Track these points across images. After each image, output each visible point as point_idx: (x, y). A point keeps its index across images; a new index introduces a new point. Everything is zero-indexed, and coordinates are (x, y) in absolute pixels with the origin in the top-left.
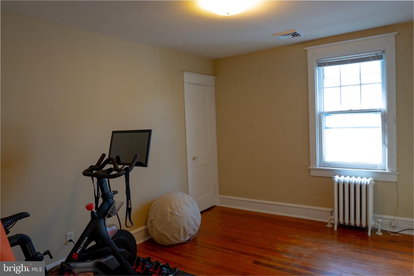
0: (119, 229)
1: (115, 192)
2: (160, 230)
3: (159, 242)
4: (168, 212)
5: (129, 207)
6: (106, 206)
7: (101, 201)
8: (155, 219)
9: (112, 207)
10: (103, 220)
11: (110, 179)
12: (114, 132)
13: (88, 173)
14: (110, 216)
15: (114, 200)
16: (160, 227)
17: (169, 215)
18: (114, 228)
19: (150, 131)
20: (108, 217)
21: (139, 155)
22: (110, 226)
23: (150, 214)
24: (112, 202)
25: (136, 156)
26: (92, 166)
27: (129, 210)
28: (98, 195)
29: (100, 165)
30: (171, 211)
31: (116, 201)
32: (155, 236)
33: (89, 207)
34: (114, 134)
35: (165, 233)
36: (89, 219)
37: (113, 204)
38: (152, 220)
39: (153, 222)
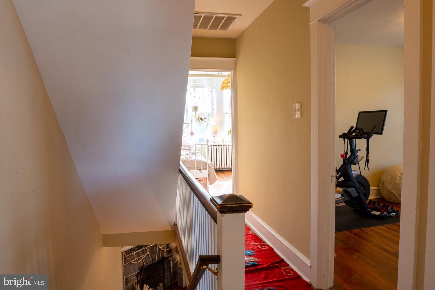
0: (359, 174)
1: (359, 150)
2: (389, 189)
3: (387, 200)
4: (397, 176)
5: (368, 158)
6: (353, 157)
7: (349, 154)
8: (386, 180)
9: (356, 159)
10: (350, 165)
11: (356, 140)
12: (360, 113)
13: (343, 136)
14: (354, 164)
15: (358, 155)
16: (390, 187)
17: (398, 179)
18: (356, 172)
19: (386, 111)
20: (353, 165)
21: (377, 126)
22: (354, 171)
23: (382, 177)
24: (356, 156)
25: (375, 127)
26: (344, 133)
27: (367, 161)
28: (347, 152)
29: (350, 132)
30: (400, 176)
31: (359, 155)
32: (385, 194)
33: (342, 156)
34: (360, 114)
35: (393, 192)
36: (342, 163)
37: (357, 157)
38: (383, 181)
39: (384, 183)
